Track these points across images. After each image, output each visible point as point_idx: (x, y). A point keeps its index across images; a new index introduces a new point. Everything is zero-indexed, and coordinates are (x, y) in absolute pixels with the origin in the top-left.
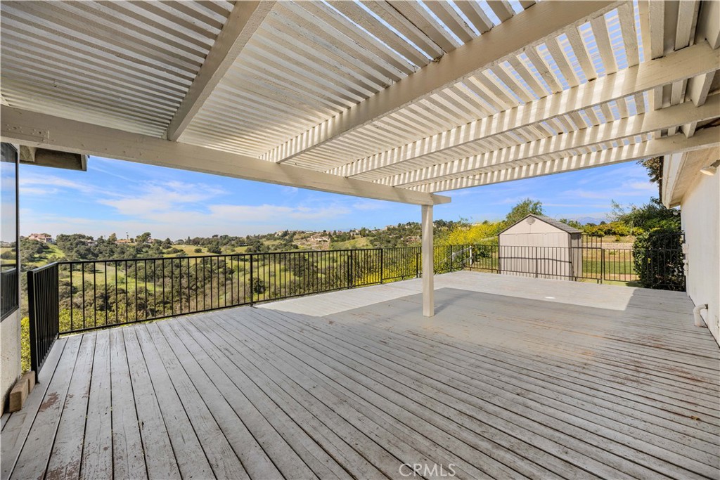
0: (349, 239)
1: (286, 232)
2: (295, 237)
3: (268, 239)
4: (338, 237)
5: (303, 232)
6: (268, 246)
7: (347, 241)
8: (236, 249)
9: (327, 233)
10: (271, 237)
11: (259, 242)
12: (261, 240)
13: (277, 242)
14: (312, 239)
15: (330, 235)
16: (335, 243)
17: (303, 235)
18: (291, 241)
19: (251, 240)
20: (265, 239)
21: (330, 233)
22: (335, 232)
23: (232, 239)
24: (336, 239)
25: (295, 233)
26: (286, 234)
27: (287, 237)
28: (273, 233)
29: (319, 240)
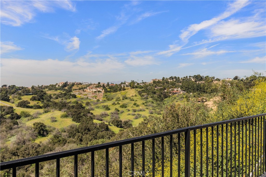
0: (120, 90)
1: (66, 83)
2: (74, 88)
3: (50, 89)
4: (110, 88)
5: (80, 84)
6: (51, 95)
7: (118, 92)
8: (22, 97)
9: (102, 84)
10: (52, 87)
11: (42, 91)
12: (44, 90)
13: (58, 92)
14: (88, 90)
15: (104, 86)
16: (108, 94)
17: (80, 86)
18: (71, 91)
19: (35, 89)
20: (46, 90)
21: (104, 85)
22: (108, 84)
23: (19, 89)
24: (109, 90)
25: (73, 85)
26: (65, 85)
27: (66, 88)
28: (54, 84)
29: (94, 90)
